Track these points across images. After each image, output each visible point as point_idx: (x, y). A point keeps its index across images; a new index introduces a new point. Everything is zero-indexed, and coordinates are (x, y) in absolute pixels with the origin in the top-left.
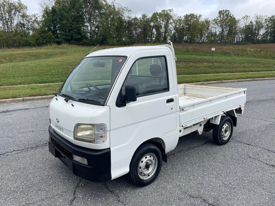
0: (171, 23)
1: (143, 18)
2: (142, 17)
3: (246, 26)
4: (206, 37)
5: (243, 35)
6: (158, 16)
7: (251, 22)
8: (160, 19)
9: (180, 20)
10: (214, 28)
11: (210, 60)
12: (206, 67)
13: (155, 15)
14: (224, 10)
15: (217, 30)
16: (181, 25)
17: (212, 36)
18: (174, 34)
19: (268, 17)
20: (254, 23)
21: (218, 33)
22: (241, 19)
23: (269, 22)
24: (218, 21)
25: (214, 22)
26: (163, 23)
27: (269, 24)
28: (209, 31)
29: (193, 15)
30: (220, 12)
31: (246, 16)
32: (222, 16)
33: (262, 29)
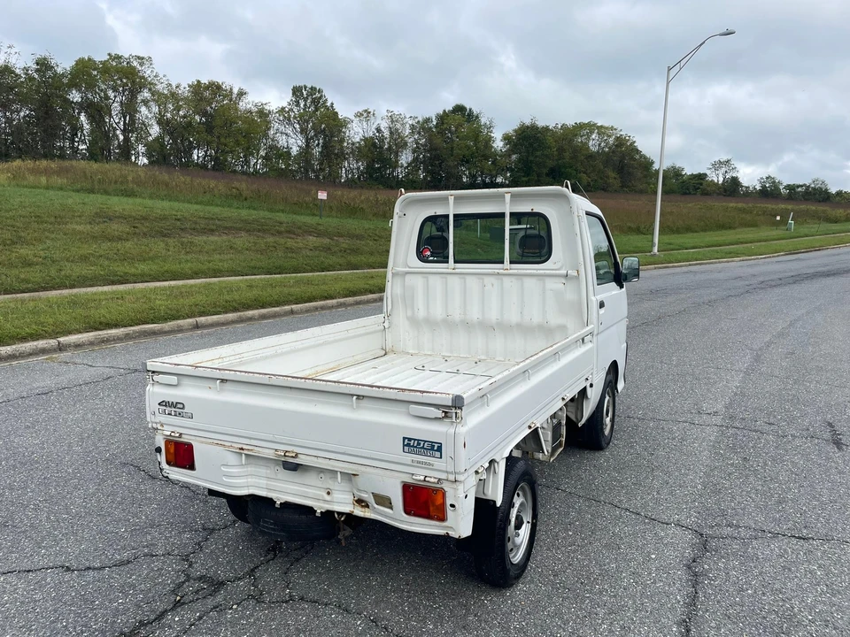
0: (145, 102)
1: (37, 71)
2: (35, 66)
3: (366, 139)
4: (264, 158)
5: (360, 163)
6: (95, 73)
7: (379, 130)
9: (174, 96)
10: (284, 136)
12: (318, 249)
13: (84, 67)
14: (305, 87)
15: (291, 141)
16: (182, 113)
17: (277, 159)
18: (159, 139)
19: (415, 120)
21: (295, 151)
22: (353, 118)
24: (292, 115)
25: (281, 118)
26: (118, 99)
27: (420, 139)
28: (270, 141)
29: (219, 87)
30: (296, 91)
31: (366, 111)
32: (302, 103)
33: (404, 152)
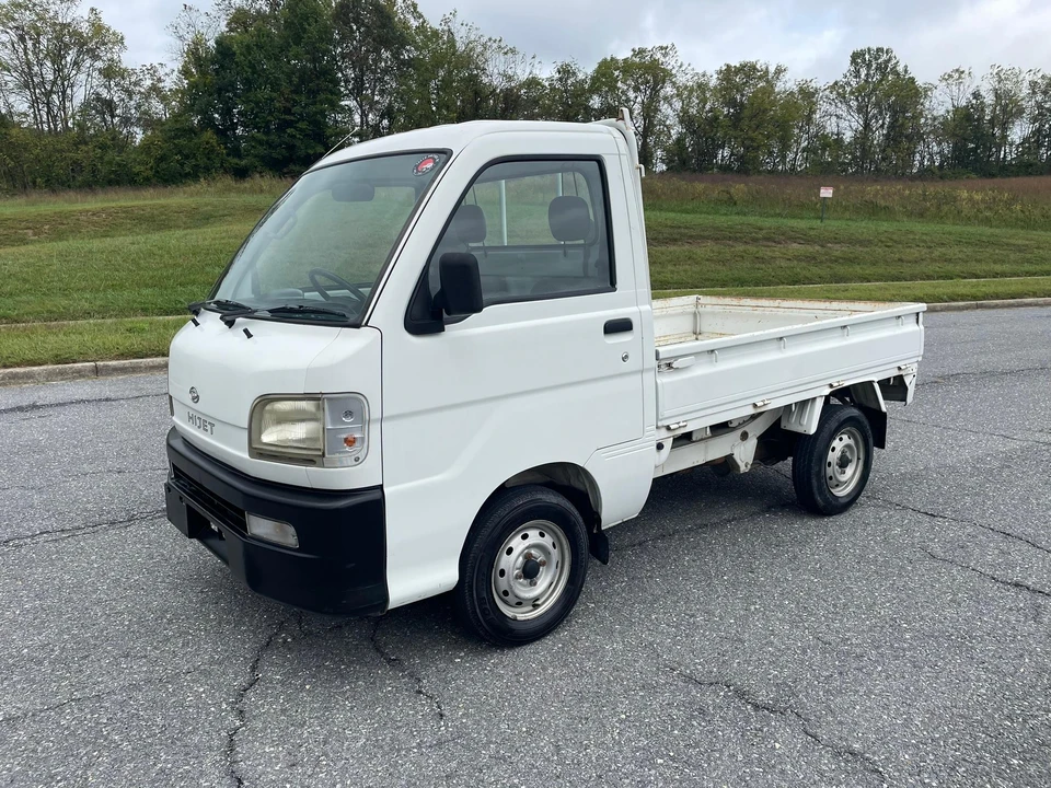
0: (667, 99)
1: (560, 79)
2: (557, 76)
3: (956, 109)
4: (804, 150)
5: (945, 145)
6: (616, 73)
7: (976, 95)
8: (624, 82)
9: (702, 87)
10: (834, 119)
11: (812, 233)
12: (798, 258)
13: (606, 69)
14: (869, 49)
15: (844, 124)
16: (708, 107)
17: (824, 150)
18: (680, 141)
19: (1040, 75)
20: (989, 99)
21: (848, 136)
22: (937, 83)
23: (1045, 93)
24: (848, 89)
25: (833, 96)
26: (639, 99)
27: (1046, 102)
28: (813, 130)
29: (753, 68)
30: (856, 57)
31: (957, 70)
32: (863, 72)
33: (1018, 122)
